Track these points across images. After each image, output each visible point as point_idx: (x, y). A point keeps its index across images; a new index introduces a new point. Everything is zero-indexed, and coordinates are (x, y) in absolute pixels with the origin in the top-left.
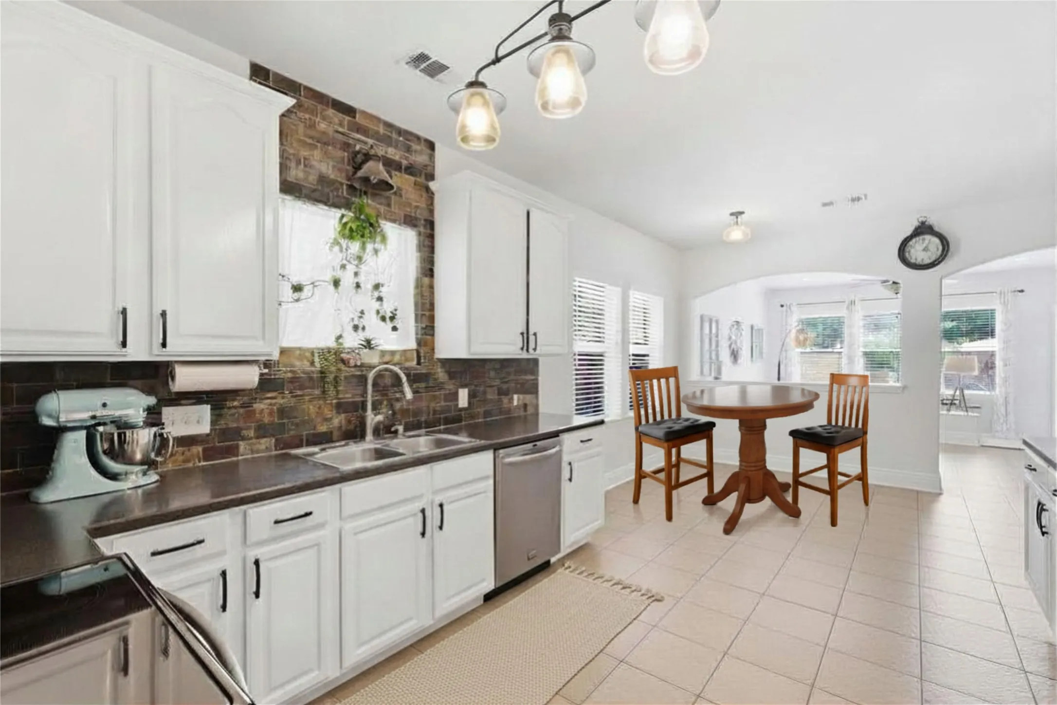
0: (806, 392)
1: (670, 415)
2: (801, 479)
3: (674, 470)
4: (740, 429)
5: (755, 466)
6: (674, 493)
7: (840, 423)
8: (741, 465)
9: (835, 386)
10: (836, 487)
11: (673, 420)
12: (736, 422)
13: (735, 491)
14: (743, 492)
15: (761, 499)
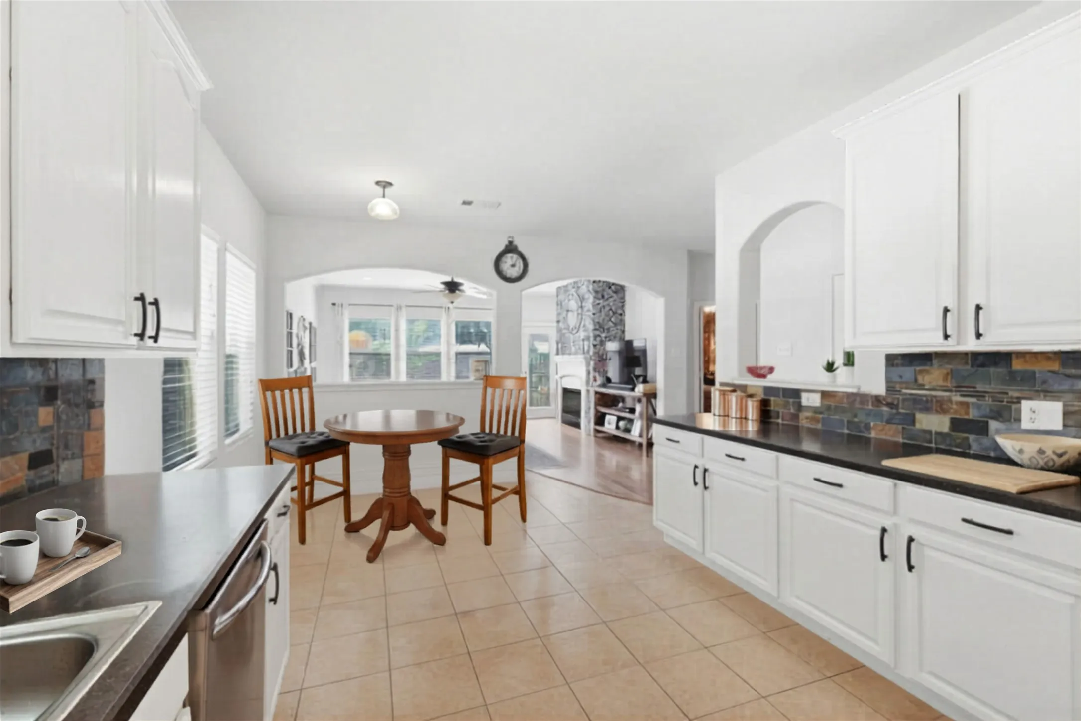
0: (451, 417)
1: (303, 429)
2: (451, 493)
3: (307, 489)
4: (384, 455)
5: (400, 493)
6: (308, 513)
7: (494, 431)
8: (384, 491)
9: (489, 390)
10: (490, 501)
11: (306, 434)
12: (379, 448)
13: (379, 518)
14: (386, 518)
15: (405, 526)
